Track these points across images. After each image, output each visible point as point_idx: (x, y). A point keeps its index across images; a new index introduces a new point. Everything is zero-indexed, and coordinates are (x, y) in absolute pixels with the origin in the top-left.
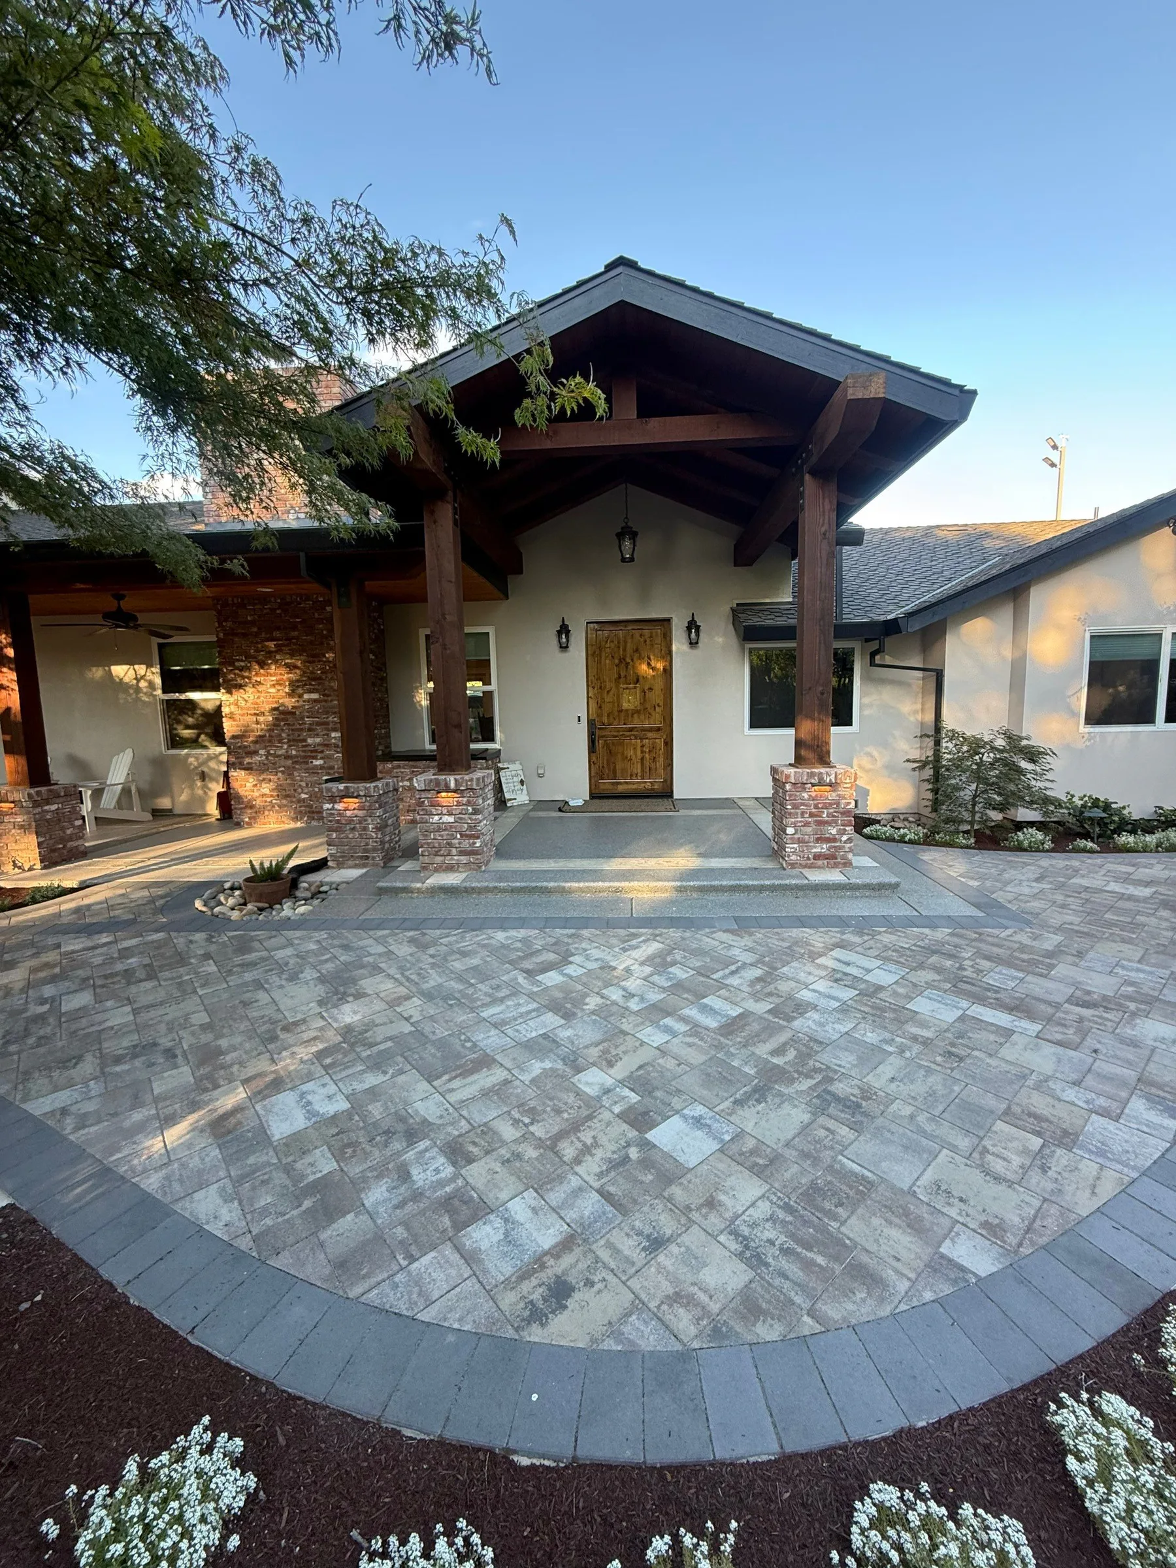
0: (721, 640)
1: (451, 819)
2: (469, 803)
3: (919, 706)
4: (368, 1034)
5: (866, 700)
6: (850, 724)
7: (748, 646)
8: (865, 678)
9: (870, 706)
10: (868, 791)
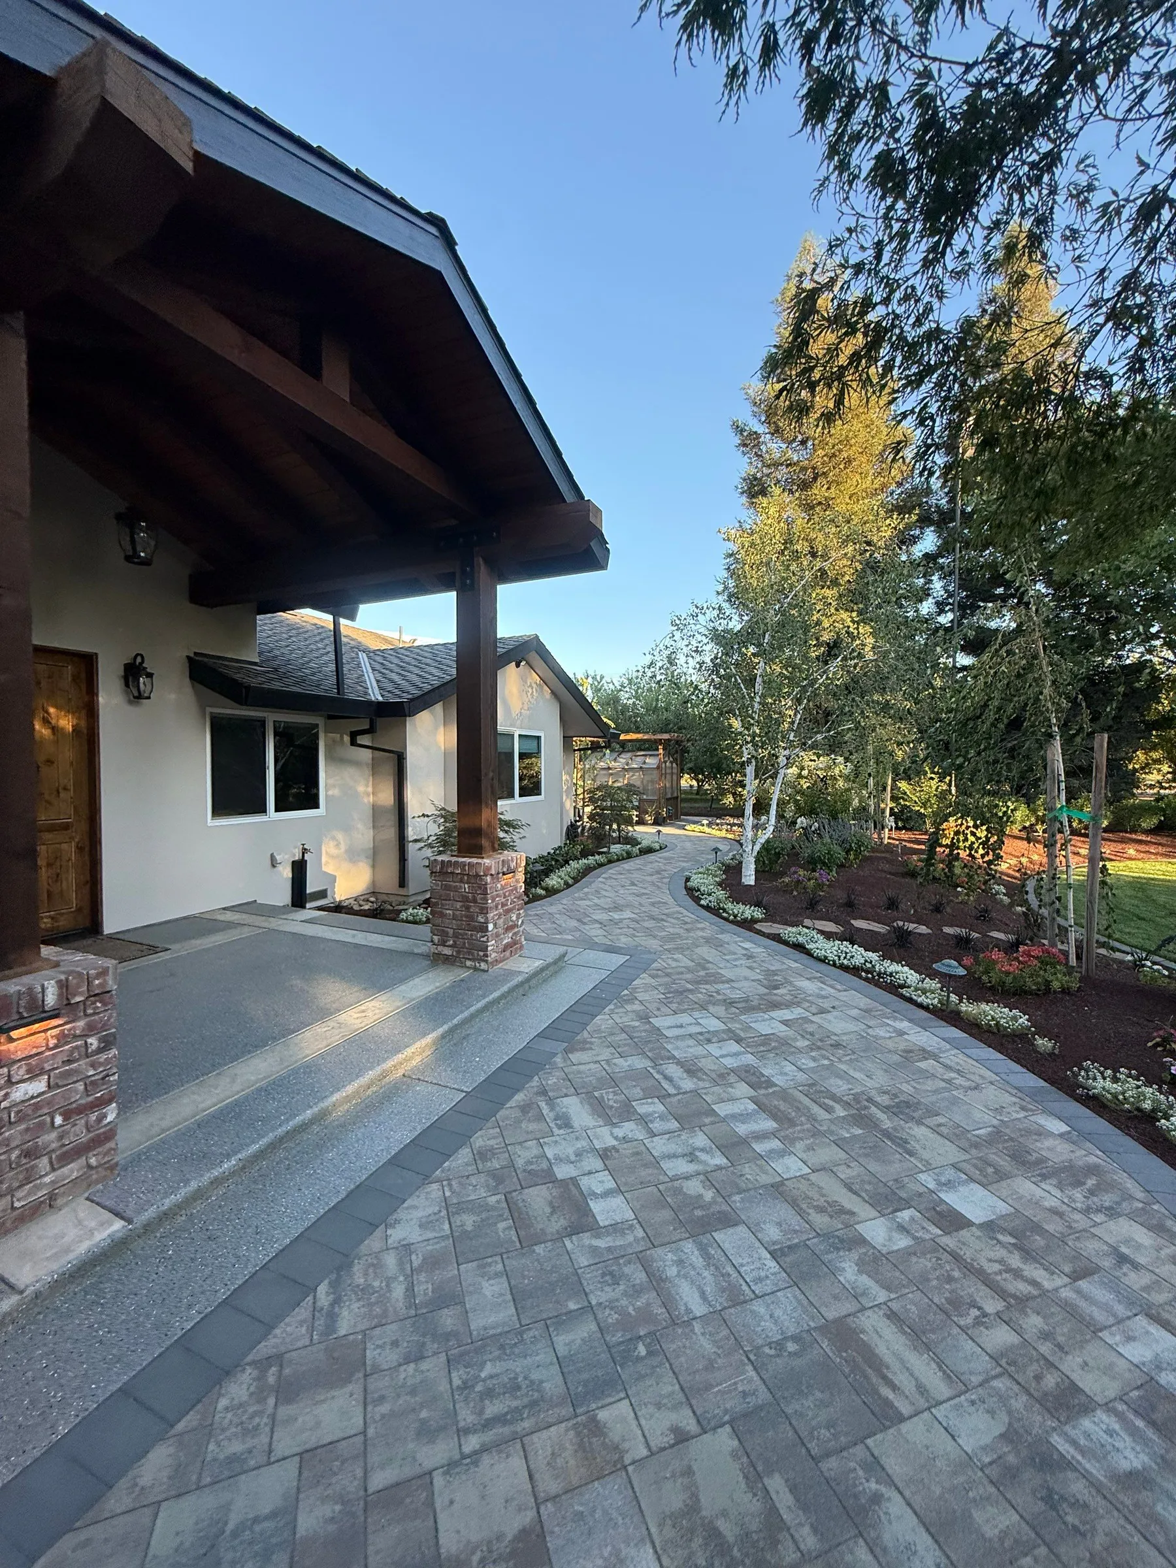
0: (173, 696)
1: (38, 1086)
2: (91, 1029)
3: (370, 789)
4: (728, 1529)
5: (331, 781)
6: (317, 806)
7: (209, 710)
8: (330, 758)
9: (334, 786)
10: (335, 877)
